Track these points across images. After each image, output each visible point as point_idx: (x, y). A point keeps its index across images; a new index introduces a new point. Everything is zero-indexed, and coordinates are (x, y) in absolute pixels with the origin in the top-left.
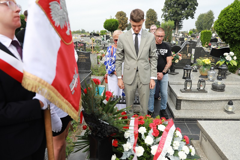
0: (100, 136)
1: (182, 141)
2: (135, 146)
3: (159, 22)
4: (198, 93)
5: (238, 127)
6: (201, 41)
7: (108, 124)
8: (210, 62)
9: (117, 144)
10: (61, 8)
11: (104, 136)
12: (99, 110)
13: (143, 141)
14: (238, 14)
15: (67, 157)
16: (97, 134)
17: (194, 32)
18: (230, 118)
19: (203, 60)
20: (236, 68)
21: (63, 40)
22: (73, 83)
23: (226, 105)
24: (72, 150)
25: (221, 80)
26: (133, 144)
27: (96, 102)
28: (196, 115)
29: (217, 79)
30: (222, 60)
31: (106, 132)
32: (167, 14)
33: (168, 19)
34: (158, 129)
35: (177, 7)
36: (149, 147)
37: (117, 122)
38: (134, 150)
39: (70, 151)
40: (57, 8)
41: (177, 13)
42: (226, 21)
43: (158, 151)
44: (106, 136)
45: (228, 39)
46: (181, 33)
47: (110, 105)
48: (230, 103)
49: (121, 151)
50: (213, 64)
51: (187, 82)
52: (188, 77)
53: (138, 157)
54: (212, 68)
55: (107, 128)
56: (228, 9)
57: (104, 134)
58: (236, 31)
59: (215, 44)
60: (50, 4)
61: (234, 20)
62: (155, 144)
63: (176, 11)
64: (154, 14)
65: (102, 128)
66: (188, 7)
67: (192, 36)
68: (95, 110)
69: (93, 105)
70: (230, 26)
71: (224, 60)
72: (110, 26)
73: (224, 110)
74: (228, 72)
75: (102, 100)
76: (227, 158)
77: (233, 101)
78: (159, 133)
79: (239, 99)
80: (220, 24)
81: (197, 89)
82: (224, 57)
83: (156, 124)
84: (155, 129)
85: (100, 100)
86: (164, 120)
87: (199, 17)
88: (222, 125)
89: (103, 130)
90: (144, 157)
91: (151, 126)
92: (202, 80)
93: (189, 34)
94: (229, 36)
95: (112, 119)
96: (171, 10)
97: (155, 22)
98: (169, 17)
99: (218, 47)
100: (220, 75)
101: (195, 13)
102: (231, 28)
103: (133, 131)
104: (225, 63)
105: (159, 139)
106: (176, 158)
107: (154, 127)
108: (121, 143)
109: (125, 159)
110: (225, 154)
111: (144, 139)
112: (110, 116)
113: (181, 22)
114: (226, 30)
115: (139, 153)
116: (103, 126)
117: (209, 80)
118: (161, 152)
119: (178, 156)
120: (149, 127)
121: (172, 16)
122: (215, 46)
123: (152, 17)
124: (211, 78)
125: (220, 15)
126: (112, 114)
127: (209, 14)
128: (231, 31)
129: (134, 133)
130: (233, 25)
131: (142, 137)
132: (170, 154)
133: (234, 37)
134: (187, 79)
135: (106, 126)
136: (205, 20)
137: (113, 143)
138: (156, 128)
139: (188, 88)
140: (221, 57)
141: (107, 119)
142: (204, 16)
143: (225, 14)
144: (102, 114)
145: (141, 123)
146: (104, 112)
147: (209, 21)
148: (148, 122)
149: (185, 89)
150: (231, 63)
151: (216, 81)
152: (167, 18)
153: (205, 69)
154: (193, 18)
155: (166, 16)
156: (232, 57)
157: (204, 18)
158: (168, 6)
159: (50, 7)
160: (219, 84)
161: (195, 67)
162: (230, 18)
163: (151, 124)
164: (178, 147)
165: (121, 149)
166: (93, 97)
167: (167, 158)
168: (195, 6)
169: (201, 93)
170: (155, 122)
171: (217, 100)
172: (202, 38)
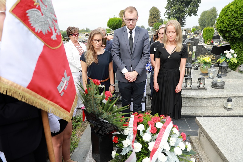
0: (100, 133)
1: (178, 137)
2: (133, 142)
3: (162, 20)
4: (198, 91)
5: (235, 123)
6: (204, 38)
7: (108, 122)
8: (210, 60)
9: (117, 140)
10: (42, 15)
11: (104, 133)
12: (99, 109)
13: (142, 137)
14: (238, 12)
15: (72, 152)
16: (98, 131)
17: (197, 29)
18: (229, 115)
19: (204, 58)
20: (236, 65)
21: (47, 45)
22: (61, 85)
23: (225, 102)
24: (76, 146)
25: (221, 77)
26: (132, 140)
27: (96, 102)
28: (196, 112)
29: (217, 77)
30: (222, 57)
31: (106, 130)
32: (170, 11)
33: (171, 17)
34: (156, 127)
35: (180, 5)
36: (147, 143)
37: (116, 121)
38: (133, 146)
39: (75, 147)
40: (37, 15)
41: (180, 10)
42: (227, 19)
43: (155, 147)
44: (106, 133)
45: (228, 37)
46: (184, 31)
47: (109, 104)
48: (229, 100)
49: (121, 147)
50: (214, 61)
51: (187, 80)
52: (189, 74)
53: (136, 153)
54: (213, 66)
55: (106, 126)
56: (229, 7)
57: (104, 131)
58: (236, 29)
59: (217, 41)
60: (27, 11)
61: (234, 17)
62: (153, 140)
63: (179, 9)
64: (157, 12)
65: (102, 125)
66: (191, 4)
67: (195, 34)
68: (96, 109)
69: (93, 105)
70: (231, 24)
71: (224, 57)
72: (113, 25)
73: (224, 107)
74: (229, 69)
75: (102, 100)
76: (223, 153)
77: (232, 99)
78: (156, 130)
79: (238, 96)
80: (221, 22)
81: (197, 87)
82: (224, 55)
83: (154, 122)
84: (153, 127)
85: (100, 100)
86: (162, 117)
87: (202, 14)
88: (219, 122)
89: (104, 128)
90: (142, 153)
91: (149, 124)
92: (202, 78)
93: (192, 31)
94: (229, 34)
95: (111, 117)
96: (173, 8)
97: (158, 19)
98: (172, 14)
99: (220, 45)
100: (220, 73)
101: (198, 10)
102: (232, 26)
103: (132, 128)
104: (225, 61)
105: (156, 136)
106: (172, 153)
107: (152, 124)
108: (121, 139)
109: (125, 154)
110: (221, 150)
111: (142, 136)
112: (109, 115)
113: (184, 19)
114: (227, 28)
115: (137, 149)
116: (103, 124)
117: (209, 77)
118: (157, 148)
119: (174, 152)
120: (147, 125)
121: (175, 14)
122: (217, 43)
123: (155, 15)
124: (211, 75)
125: (221, 13)
126: (111, 113)
127: (212, 11)
128: (232, 29)
129: (133, 130)
130: (234, 23)
131: (140, 134)
132: (167, 150)
133: (235, 34)
134: (187, 77)
135: (106, 124)
136: (208, 17)
137: (113, 140)
138: (154, 125)
139: (188, 86)
140: (221, 54)
141: (106, 117)
142: (207, 13)
143: (226, 12)
144: (102, 113)
145: (140, 121)
146: (104, 111)
147: (212, 17)
148: (147, 119)
149: (186, 86)
150: (231, 61)
151: (216, 78)
152: (170, 15)
153: (205, 67)
154: (196, 15)
155: (169, 14)
156: (233, 55)
157: (207, 15)
158: (171, 3)
159: (28, 15)
160: (218, 81)
161: (196, 65)
162: (231, 16)
163: (149, 121)
164: (174, 144)
165: (121, 145)
166: (93, 97)
167: (163, 154)
168: (198, 3)
169: (200, 91)
170: (153, 120)
171: (217, 97)
172: (205, 36)
